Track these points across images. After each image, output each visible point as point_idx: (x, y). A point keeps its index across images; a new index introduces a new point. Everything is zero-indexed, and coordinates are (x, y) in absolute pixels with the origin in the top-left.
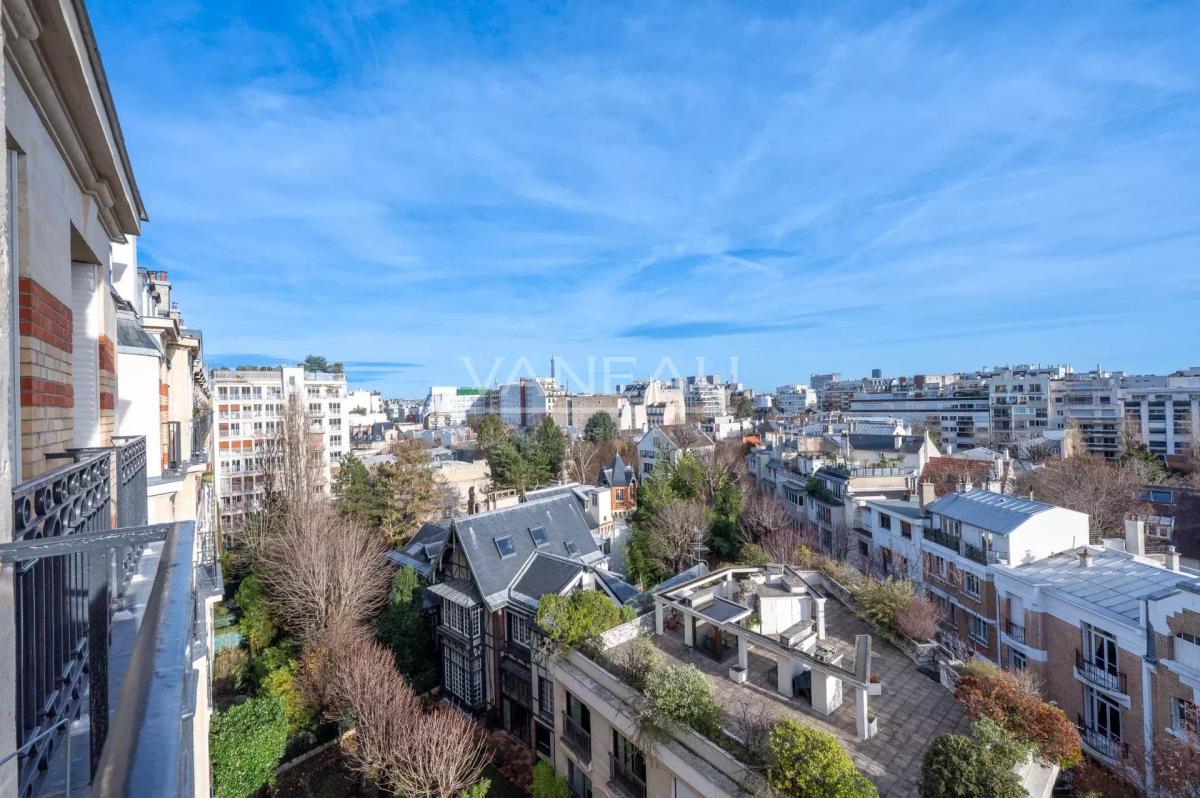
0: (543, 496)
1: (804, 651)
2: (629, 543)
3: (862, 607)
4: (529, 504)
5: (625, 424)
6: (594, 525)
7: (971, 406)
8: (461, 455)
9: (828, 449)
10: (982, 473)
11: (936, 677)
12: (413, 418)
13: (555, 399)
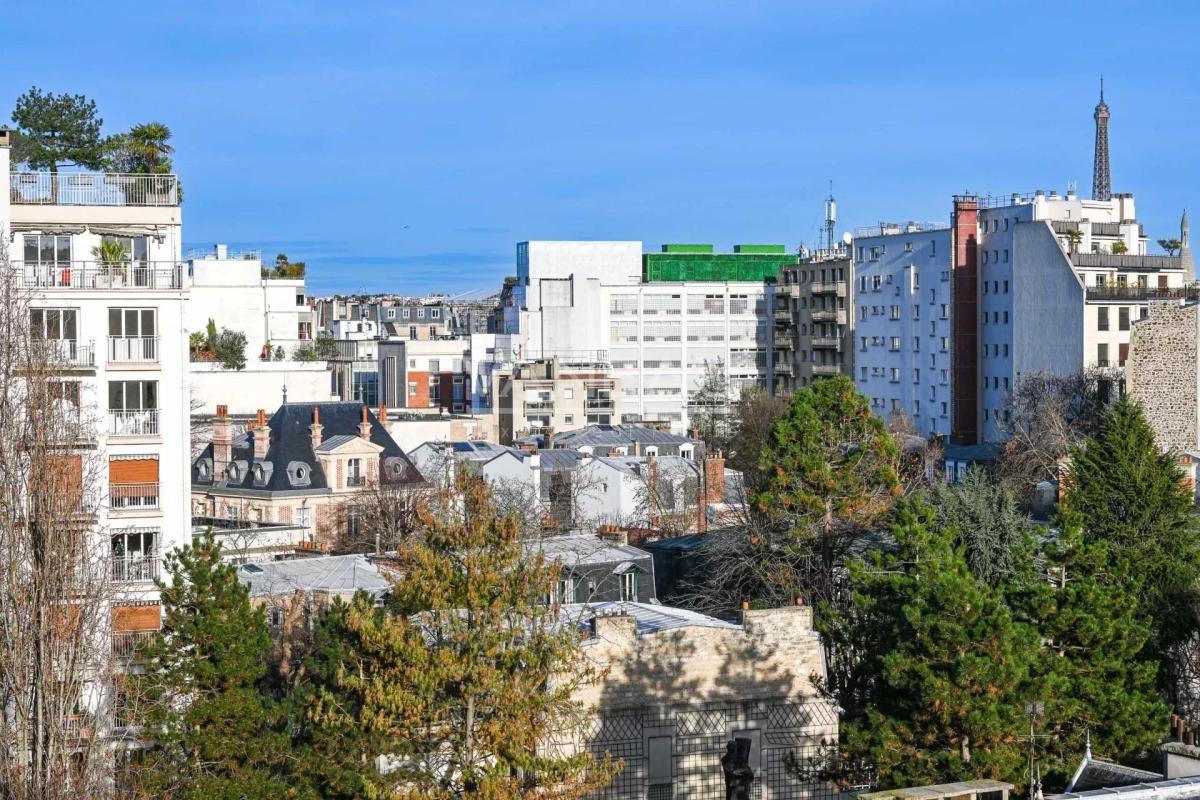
13: (1134, 313)
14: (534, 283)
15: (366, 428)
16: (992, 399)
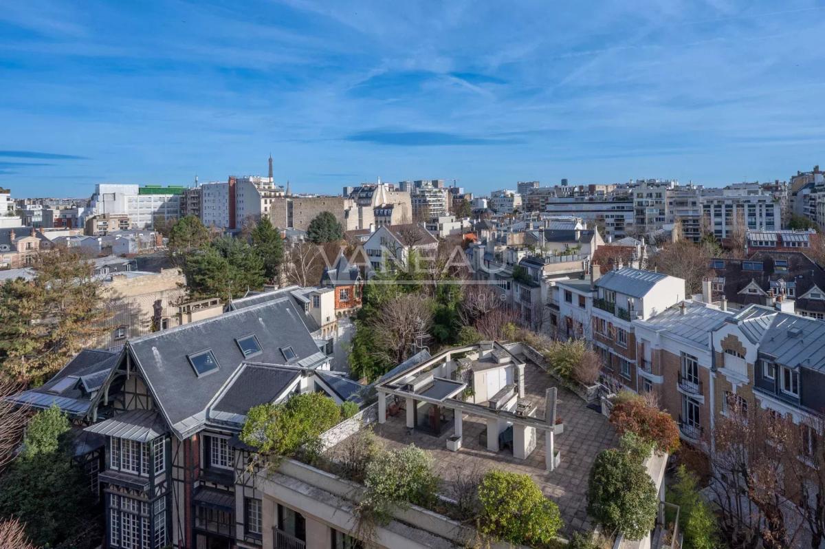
0: (254, 302)
1: (508, 410)
2: (353, 341)
3: (551, 366)
4: (236, 313)
5: (352, 224)
6: (315, 326)
7: (623, 207)
8: (143, 264)
9: (529, 243)
10: (628, 255)
11: (598, 409)
12: (68, 222)
13: (273, 200)
14: (101, 195)
15: (34, 234)
16: (239, 219)
